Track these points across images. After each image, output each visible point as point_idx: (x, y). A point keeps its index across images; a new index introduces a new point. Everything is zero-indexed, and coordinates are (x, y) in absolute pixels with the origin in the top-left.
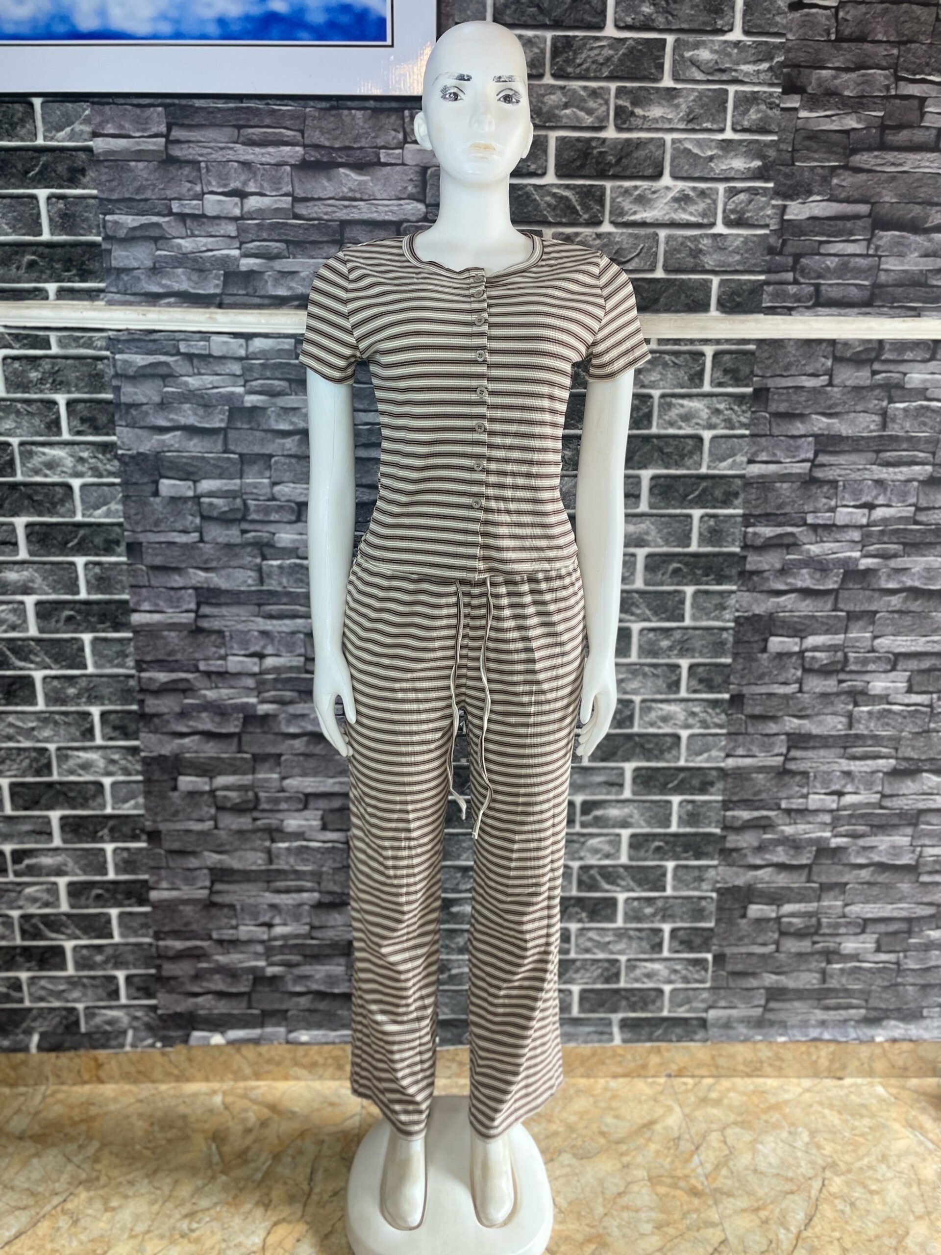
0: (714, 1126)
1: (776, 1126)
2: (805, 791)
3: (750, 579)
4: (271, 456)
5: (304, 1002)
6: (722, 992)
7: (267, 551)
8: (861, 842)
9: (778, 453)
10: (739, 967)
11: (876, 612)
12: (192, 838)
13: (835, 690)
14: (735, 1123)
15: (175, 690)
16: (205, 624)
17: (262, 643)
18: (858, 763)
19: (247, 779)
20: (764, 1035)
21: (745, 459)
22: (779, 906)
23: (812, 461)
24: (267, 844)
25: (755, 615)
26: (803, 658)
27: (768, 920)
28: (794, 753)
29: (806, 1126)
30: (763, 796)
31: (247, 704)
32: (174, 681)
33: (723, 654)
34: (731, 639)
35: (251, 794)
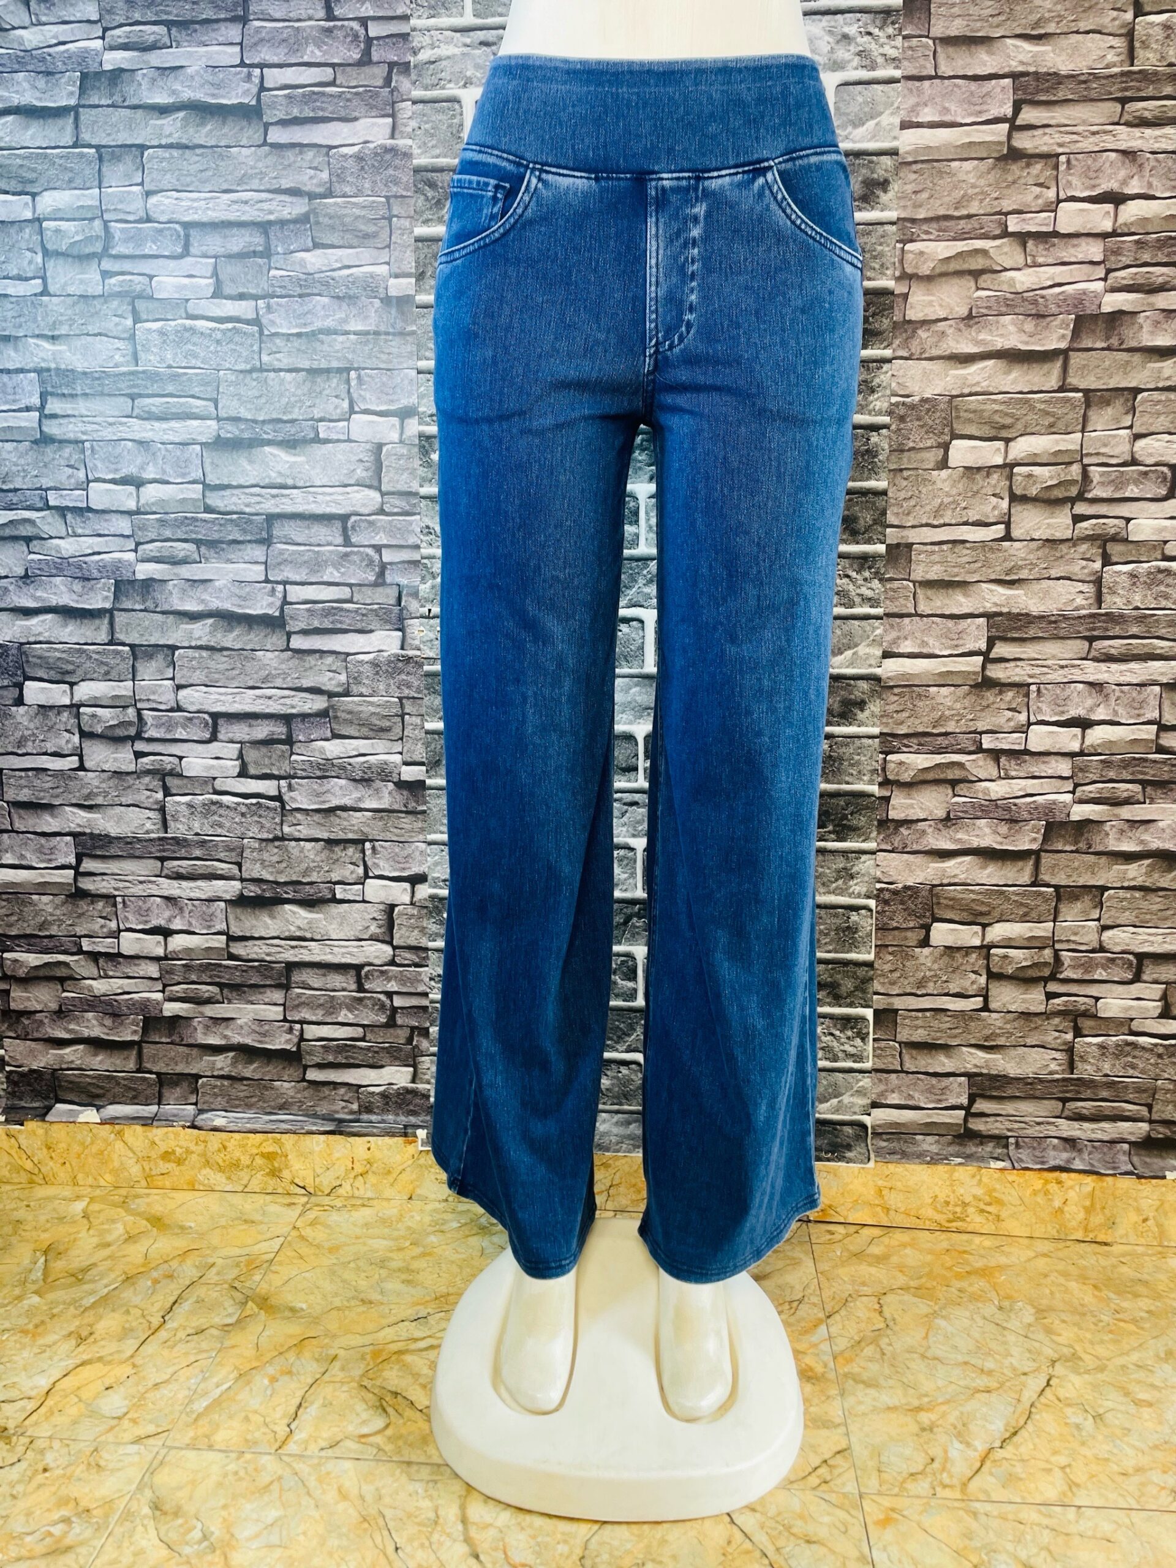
0: (866, 1290)
1: (975, 1298)
2: (1022, 718)
3: (912, 337)
4: (142, 148)
5: (222, 1063)
6: (894, 1076)
7: (141, 305)
8: (1126, 812)
9: (953, 108)
10: (920, 1035)
11: (1136, 391)
12: (48, 782)
13: (1068, 534)
14: (905, 1289)
15: (15, 538)
16: (52, 428)
17: (139, 461)
18: (1114, 667)
19: (124, 689)
20: (969, 1157)
21: (897, 121)
22: (984, 926)
23: (1011, 121)
24: (160, 795)
25: (924, 401)
26: (1010, 477)
27: (968, 950)
28: (1001, 650)
29: (1031, 1302)
30: (951, 727)
31: (120, 561)
32: (11, 522)
33: (873, 471)
34: (886, 447)
35: (131, 711)
